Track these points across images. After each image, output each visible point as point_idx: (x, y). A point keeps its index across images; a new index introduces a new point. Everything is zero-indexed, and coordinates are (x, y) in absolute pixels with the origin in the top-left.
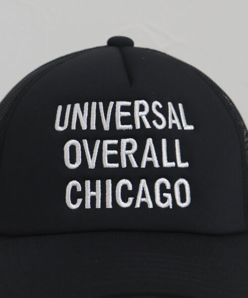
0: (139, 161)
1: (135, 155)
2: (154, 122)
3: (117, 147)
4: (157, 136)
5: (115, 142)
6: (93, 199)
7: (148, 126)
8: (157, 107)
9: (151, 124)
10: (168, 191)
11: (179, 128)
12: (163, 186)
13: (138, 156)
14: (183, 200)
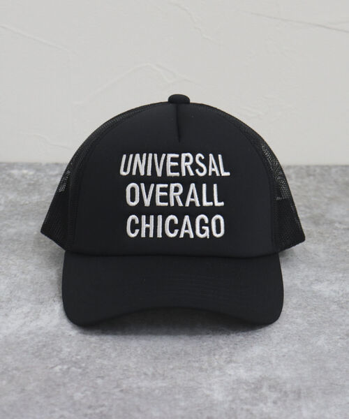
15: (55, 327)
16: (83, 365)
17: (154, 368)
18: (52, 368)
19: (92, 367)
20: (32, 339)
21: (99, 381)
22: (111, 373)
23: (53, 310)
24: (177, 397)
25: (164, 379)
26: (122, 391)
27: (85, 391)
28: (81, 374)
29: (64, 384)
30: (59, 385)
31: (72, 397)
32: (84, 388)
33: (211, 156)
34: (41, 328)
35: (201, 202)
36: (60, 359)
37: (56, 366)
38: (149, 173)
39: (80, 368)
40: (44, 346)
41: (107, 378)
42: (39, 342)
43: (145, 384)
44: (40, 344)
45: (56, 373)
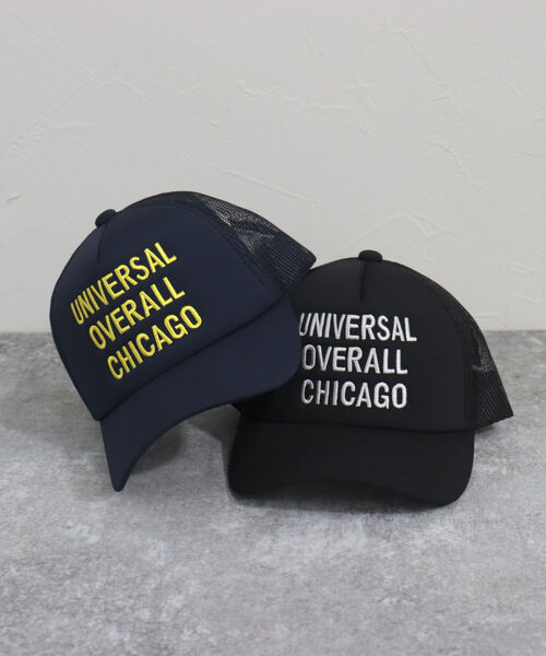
0: (363, 367)
1: (360, 361)
2: (379, 334)
3: (345, 354)
4: (380, 346)
5: (344, 349)
6: (323, 396)
7: (373, 337)
8: (383, 321)
9: (376, 336)
10: (386, 394)
11: (403, 339)
12: (382, 389)
13: (363, 363)
14: (400, 401)
15: (365, 548)
16: (415, 597)
17: (497, 598)
18: (380, 601)
19: (425, 599)
20: (344, 564)
21: (440, 617)
22: (450, 606)
23: (355, 526)
24: (536, 635)
25: (513, 612)
26: (470, 629)
27: (428, 630)
28: (416, 609)
29: (401, 622)
30: (395, 623)
31: (415, 639)
32: (425, 627)
33: (396, 319)
34: (349, 550)
35: (381, 369)
36: (386, 590)
37: (384, 598)
38: (327, 335)
39: (413, 600)
40: (361, 573)
41: (447, 613)
42: (353, 568)
43: (493, 619)
44: (355, 570)
45: (387, 607)
